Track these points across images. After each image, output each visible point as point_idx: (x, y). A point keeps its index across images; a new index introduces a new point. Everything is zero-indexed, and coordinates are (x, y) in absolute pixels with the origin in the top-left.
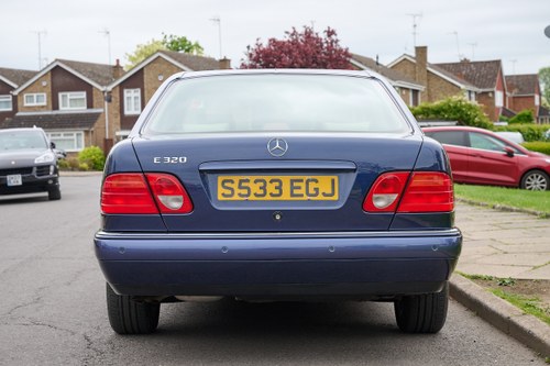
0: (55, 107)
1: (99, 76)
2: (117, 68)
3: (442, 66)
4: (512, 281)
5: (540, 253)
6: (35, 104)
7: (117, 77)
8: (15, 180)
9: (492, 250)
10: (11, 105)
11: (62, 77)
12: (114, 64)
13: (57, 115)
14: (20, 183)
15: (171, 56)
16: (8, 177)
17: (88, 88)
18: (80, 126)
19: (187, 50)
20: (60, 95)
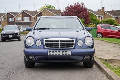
0: (23, 20)
1: (32, 14)
2: (36, 12)
3: (108, 12)
4: (108, 60)
5: (117, 53)
6: (18, 20)
7: (36, 14)
8: (11, 36)
9: (107, 53)
10: (13, 20)
11: (24, 14)
12: (36, 11)
13: (23, 22)
14: (12, 37)
15: (48, 9)
16: (9, 36)
17: (30, 16)
18: (28, 25)
19: (52, 8)
20: (24, 18)
